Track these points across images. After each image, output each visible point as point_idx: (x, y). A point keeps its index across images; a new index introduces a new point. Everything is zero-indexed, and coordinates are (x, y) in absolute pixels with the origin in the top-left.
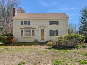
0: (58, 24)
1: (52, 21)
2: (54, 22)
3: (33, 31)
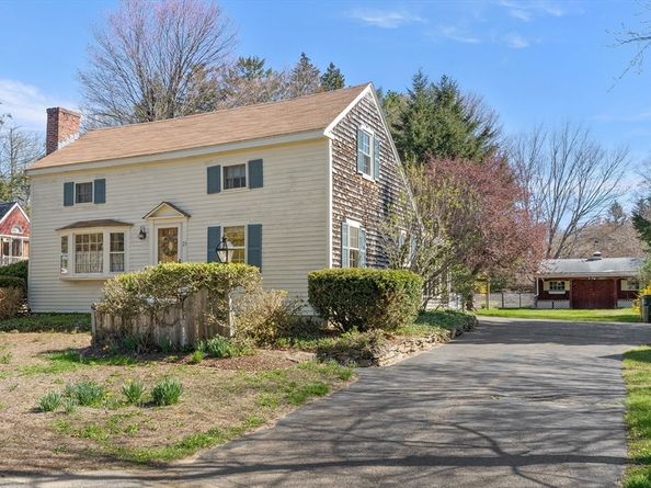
0: (257, 182)
1: (223, 164)
2: (237, 174)
3: (118, 242)
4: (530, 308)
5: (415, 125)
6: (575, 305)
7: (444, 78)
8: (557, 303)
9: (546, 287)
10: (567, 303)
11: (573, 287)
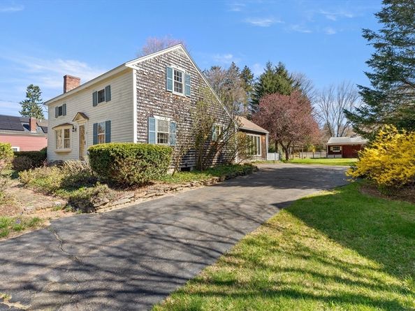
0: (109, 97)
1: (98, 90)
4: (325, 158)
5: (265, 82)
6: (344, 157)
7: (280, 63)
8: (336, 156)
9: (332, 149)
10: (341, 156)
11: (343, 149)
